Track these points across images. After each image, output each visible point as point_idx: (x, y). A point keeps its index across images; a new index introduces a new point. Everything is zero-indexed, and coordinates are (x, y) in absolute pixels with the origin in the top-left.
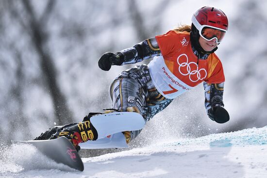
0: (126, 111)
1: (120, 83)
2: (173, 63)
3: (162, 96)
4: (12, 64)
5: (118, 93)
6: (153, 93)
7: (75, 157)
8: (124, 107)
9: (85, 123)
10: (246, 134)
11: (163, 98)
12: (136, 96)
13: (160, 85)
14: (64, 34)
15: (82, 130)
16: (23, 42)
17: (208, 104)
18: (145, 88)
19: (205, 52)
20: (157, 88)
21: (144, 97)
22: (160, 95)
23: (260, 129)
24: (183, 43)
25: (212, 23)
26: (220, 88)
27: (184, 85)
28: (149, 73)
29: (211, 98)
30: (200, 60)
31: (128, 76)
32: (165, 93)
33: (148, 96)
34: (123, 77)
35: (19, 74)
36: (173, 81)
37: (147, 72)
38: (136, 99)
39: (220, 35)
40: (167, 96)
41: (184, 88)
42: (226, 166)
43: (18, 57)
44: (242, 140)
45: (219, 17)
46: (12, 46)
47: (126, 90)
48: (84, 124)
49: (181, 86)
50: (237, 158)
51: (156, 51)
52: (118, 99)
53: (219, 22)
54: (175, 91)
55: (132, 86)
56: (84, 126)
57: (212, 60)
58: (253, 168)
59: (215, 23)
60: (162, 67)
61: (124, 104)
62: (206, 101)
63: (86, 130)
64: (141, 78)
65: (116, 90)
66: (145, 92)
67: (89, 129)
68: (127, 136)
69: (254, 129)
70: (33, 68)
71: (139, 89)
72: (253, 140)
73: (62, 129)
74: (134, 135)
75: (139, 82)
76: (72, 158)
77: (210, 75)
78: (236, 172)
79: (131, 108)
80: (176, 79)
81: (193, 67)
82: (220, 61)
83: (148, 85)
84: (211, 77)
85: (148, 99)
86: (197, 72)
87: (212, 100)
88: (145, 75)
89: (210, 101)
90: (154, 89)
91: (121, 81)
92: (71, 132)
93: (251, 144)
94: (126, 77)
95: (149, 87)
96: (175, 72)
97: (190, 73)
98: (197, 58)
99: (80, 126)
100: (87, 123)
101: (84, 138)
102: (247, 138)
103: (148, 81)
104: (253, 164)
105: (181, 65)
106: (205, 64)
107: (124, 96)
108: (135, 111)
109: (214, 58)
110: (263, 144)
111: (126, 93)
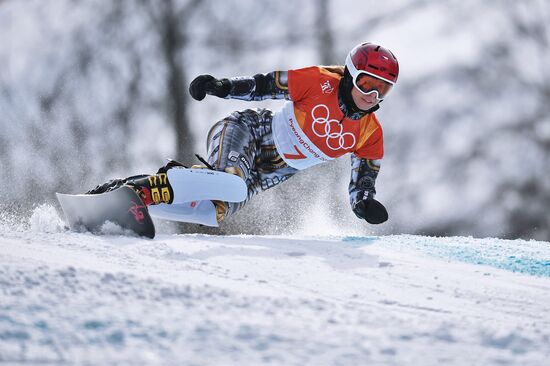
0: (224, 171)
1: (224, 129)
2: (305, 114)
3: (281, 160)
4: (126, 73)
5: (217, 143)
6: (268, 153)
7: (142, 217)
8: (221, 167)
9: (160, 176)
10: (457, 244)
11: (282, 163)
12: (243, 152)
13: (283, 143)
14: (211, 42)
15: (154, 186)
16: (149, 42)
17: (354, 187)
18: (258, 143)
19: (358, 110)
20: (277, 146)
21: (254, 155)
22: (278, 158)
23: (479, 240)
24: (324, 87)
25: (374, 69)
26: (374, 166)
27: (317, 150)
28: (270, 123)
29: (359, 179)
30: (347, 118)
31: (239, 119)
32: (287, 156)
33: (260, 156)
34: (231, 119)
35: (133, 89)
36: (302, 142)
37: (268, 120)
38: (241, 156)
39: (384, 88)
40: (289, 162)
41: (317, 156)
42: (417, 287)
43: (136, 63)
44: (448, 251)
45: (385, 61)
46: (129, 46)
47: (230, 141)
48: (158, 178)
49: (312, 152)
50: (436, 278)
51: (282, 90)
52: (215, 151)
53: (384, 69)
54: (301, 156)
55: (240, 136)
56: (158, 180)
57: (367, 124)
58: (457, 297)
59: (377, 69)
60: (289, 117)
61: (223, 161)
62: (352, 183)
63: (160, 187)
64: (257, 126)
65: (216, 137)
66: (258, 148)
67: (164, 186)
68: (220, 211)
69: (470, 239)
70: (155, 84)
71: (250, 143)
72: (466, 254)
73: (124, 181)
74: (231, 211)
75: (252, 131)
76: (137, 218)
77: (360, 145)
78: (430, 298)
79: (231, 169)
80: (306, 139)
81: (335, 128)
82: (380, 127)
83: (265, 139)
84: (362, 147)
85: (259, 160)
86: (340, 135)
87: (360, 182)
88: (264, 123)
89: (357, 184)
90: (272, 147)
91: (226, 125)
92: (137, 186)
93: (460, 260)
94: (235, 121)
95: (267, 143)
96: (307, 130)
97: (328, 135)
98: (343, 114)
99: (153, 179)
100: (162, 177)
101: (156, 198)
102: (457, 251)
103: (266, 134)
104: (459, 292)
105: (316, 120)
106: (355, 127)
107: (225, 149)
108: (237, 174)
109: (372, 122)
110: (479, 263)
111: (229, 145)
